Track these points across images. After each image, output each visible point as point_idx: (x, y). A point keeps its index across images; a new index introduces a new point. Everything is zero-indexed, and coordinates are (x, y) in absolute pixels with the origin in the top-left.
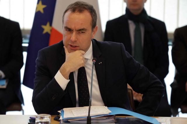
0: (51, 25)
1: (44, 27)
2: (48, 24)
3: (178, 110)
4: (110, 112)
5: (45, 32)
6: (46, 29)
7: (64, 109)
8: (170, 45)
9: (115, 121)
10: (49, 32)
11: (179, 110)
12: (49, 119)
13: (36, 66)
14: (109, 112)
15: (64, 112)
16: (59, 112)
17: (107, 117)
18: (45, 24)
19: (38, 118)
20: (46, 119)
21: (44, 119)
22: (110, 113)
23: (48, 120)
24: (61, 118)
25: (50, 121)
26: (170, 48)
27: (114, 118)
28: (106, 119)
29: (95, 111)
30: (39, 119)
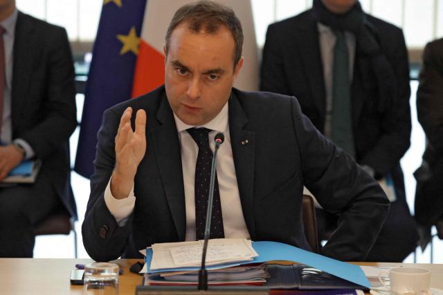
0: (138, 34)
1: (122, 38)
2: (133, 32)
3: (430, 231)
4: (256, 255)
5: (124, 50)
6: (129, 42)
7: (155, 247)
8: (414, 79)
9: (265, 276)
10: (136, 51)
11: (434, 231)
12: (115, 274)
13: (97, 146)
14: (253, 256)
15: (152, 252)
16: (143, 252)
17: (248, 268)
18: (126, 33)
19: (90, 272)
20: (106, 273)
21: (103, 274)
22: (255, 258)
23: (113, 276)
24: (144, 270)
25: (117, 280)
26: (414, 86)
27: (264, 270)
28: (247, 271)
29: (222, 252)
30: (91, 274)
